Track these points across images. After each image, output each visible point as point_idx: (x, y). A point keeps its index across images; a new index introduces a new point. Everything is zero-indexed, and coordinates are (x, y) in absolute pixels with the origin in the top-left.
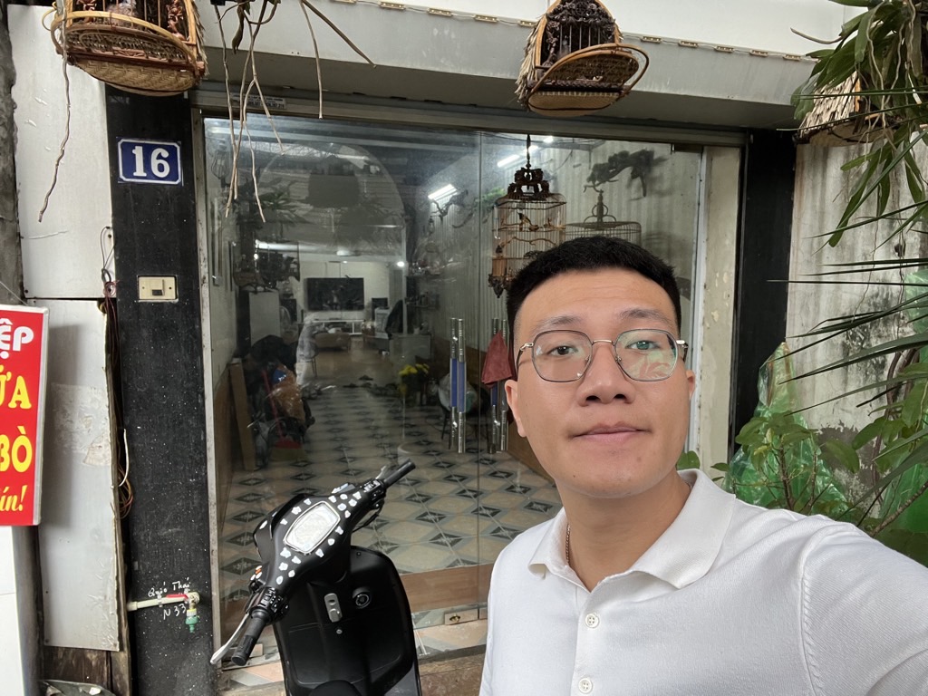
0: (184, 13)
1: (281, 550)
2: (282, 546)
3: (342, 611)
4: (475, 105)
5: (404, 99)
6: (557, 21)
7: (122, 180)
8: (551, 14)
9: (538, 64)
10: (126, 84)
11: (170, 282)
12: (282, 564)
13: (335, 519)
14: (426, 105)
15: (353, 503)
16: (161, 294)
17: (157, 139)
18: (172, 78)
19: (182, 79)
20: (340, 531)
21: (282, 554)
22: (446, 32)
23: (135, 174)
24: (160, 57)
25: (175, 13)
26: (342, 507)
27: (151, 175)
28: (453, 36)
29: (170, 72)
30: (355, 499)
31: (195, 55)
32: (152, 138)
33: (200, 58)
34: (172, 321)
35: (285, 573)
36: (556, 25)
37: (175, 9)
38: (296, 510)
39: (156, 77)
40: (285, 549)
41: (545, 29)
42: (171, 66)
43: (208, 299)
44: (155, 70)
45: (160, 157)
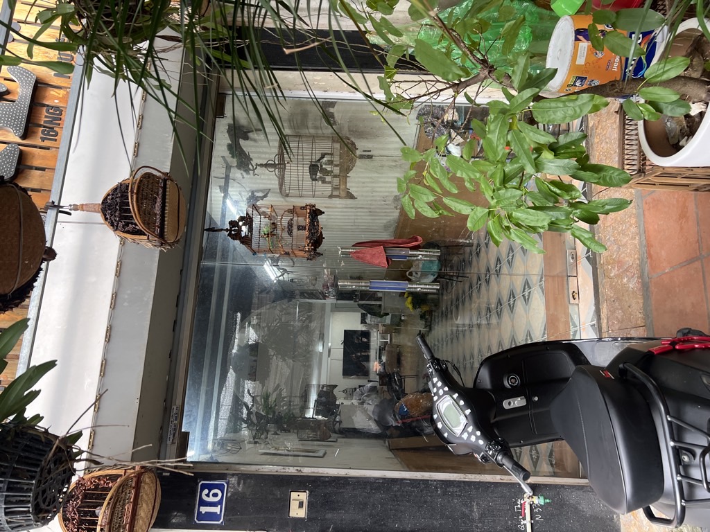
0: (106, 476)
1: (463, 439)
2: (460, 438)
3: (518, 396)
4: (181, 271)
5: (175, 322)
6: (118, 224)
7: (222, 522)
8: (114, 228)
9: (146, 237)
10: (149, 516)
11: (294, 495)
12: (471, 439)
13: (448, 397)
14: (180, 306)
15: (440, 384)
16: (303, 502)
17: (196, 496)
18: (146, 487)
19: (147, 480)
20: (456, 396)
21: (465, 438)
22: (126, 297)
23: (219, 513)
24: (131, 495)
25: (105, 482)
26: (441, 392)
27: (220, 502)
28: (129, 292)
29: (142, 488)
30: (437, 382)
31: (132, 471)
32: (195, 500)
33: (134, 468)
34: (321, 496)
35: (477, 438)
36: (120, 224)
37: (102, 482)
38: (440, 425)
39: (145, 497)
40: (463, 436)
41: (123, 232)
42: (138, 488)
43: (313, 468)
44: (140, 498)
45: (208, 495)
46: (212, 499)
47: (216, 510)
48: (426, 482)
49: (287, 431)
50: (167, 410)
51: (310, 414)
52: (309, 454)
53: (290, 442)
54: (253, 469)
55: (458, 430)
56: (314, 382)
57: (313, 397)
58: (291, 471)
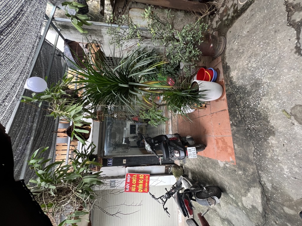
3: (157, 144)
7: (112, 165)
12: (150, 150)
13: (147, 144)
16: (125, 161)
32: (107, 162)
34: (128, 160)
38: (146, 148)
46: (110, 162)
47: (111, 163)
48: (145, 156)
49: (119, 147)
50: (101, 148)
51: (123, 143)
52: (124, 152)
53: (120, 150)
54: (116, 156)
55: (148, 149)
56: (124, 137)
57: (124, 140)
58: (123, 156)
